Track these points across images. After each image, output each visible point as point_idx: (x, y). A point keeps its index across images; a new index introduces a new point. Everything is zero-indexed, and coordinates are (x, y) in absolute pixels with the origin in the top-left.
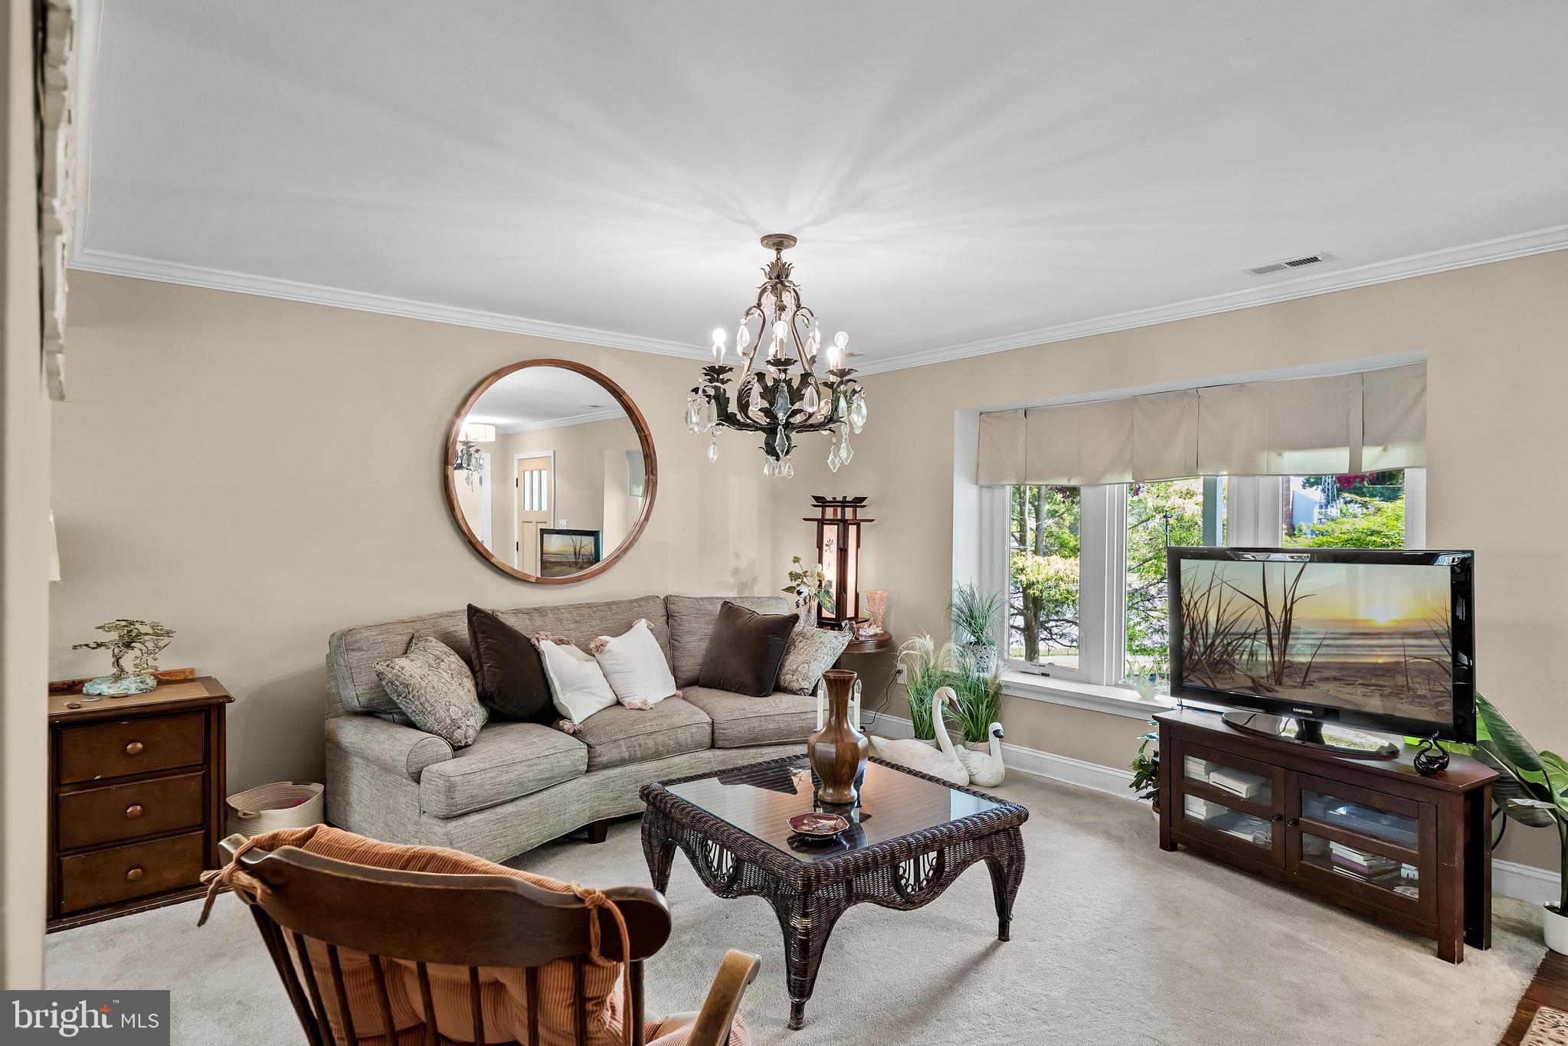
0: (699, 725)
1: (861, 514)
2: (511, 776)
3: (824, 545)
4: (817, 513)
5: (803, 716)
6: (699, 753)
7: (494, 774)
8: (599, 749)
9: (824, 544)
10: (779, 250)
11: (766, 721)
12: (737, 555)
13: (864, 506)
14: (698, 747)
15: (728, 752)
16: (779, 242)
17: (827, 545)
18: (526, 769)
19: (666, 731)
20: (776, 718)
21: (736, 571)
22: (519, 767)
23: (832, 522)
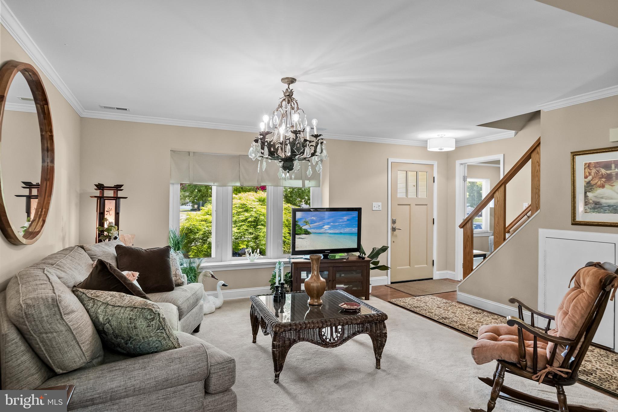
1: (120, 194)
3: (106, 212)
4: (98, 193)
9: (106, 210)
13: (122, 190)
17: (107, 211)
23: (109, 198)
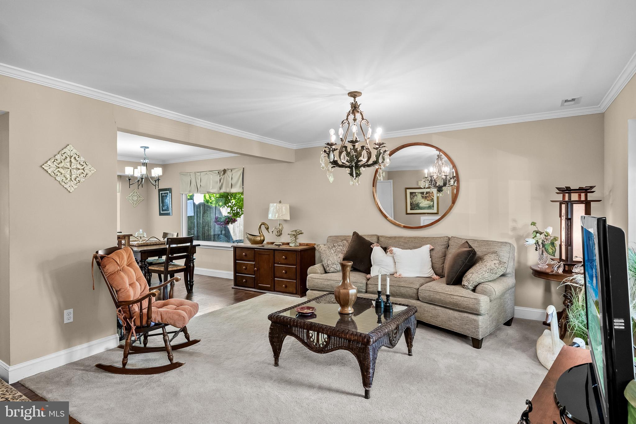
0: (411, 288)
2: (329, 283)
3: (562, 216)
5: (452, 296)
6: (411, 300)
7: (322, 281)
8: (370, 286)
10: (355, 98)
11: (436, 294)
12: (515, 221)
13: (593, 192)
14: (411, 297)
15: (422, 303)
16: (354, 95)
18: (335, 283)
19: (396, 287)
20: (441, 294)
21: (514, 229)
22: (332, 282)
